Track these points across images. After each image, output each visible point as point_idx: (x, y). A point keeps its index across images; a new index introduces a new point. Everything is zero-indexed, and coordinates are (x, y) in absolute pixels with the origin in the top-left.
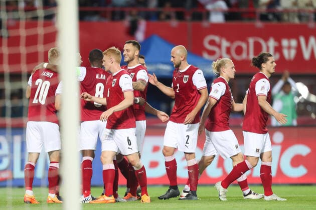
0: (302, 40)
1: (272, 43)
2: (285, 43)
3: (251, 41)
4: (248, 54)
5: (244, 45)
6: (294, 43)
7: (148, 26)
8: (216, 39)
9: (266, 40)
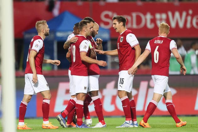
0: (170, 14)
1: (149, 16)
2: (158, 16)
3: (134, 15)
4: (132, 24)
5: (129, 18)
6: (164, 16)
7: (61, 5)
8: (110, 13)
9: (145, 14)
